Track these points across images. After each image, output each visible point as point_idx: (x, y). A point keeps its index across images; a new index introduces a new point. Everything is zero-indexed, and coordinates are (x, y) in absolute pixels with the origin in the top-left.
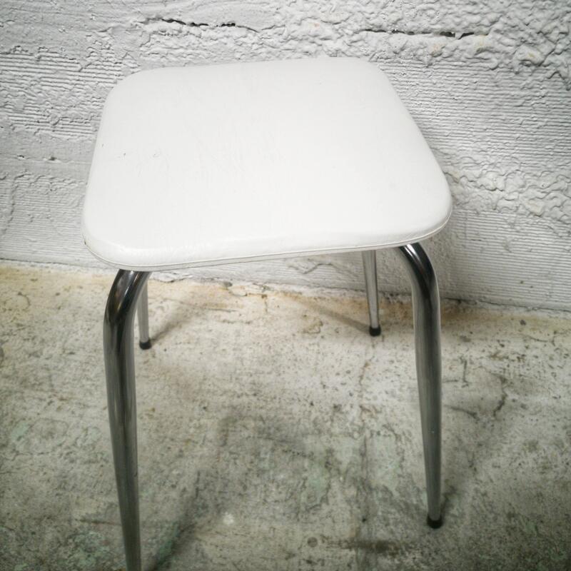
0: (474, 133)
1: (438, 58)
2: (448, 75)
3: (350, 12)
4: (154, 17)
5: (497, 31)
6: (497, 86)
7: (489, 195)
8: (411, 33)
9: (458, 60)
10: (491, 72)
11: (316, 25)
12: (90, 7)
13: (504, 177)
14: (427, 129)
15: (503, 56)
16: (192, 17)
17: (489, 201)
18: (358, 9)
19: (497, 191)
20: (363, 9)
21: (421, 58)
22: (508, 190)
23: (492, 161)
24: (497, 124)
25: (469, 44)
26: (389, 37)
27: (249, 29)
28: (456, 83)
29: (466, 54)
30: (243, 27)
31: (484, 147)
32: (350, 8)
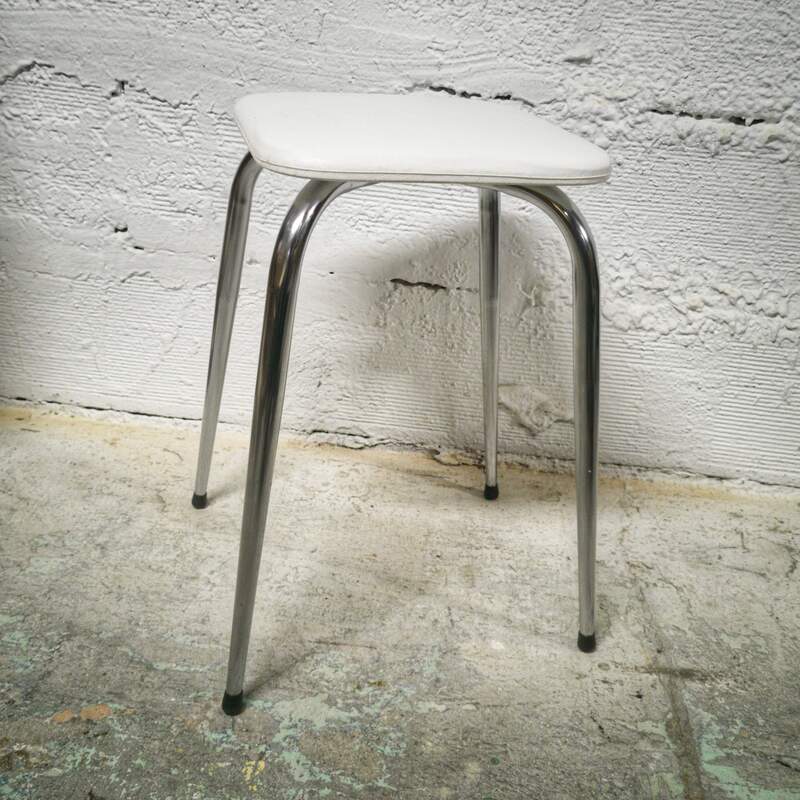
0: (757, 241)
1: (726, 146)
2: (735, 167)
3: (639, 88)
4: (423, 82)
5: (790, 118)
6: (786, 183)
7: (769, 324)
8: (699, 117)
9: (747, 150)
10: (781, 166)
11: (599, 102)
12: (352, 69)
13: (787, 299)
14: (706, 234)
15: (794, 147)
16: (465, 85)
17: (769, 331)
18: (648, 85)
19: (778, 318)
20: (653, 84)
21: (708, 145)
22: (790, 316)
23: (775, 277)
24: (783, 230)
25: (759, 131)
26: (676, 120)
27: (526, 102)
28: (742, 177)
29: (757, 143)
30: (520, 99)
31: (767, 259)
32: (639, 83)
